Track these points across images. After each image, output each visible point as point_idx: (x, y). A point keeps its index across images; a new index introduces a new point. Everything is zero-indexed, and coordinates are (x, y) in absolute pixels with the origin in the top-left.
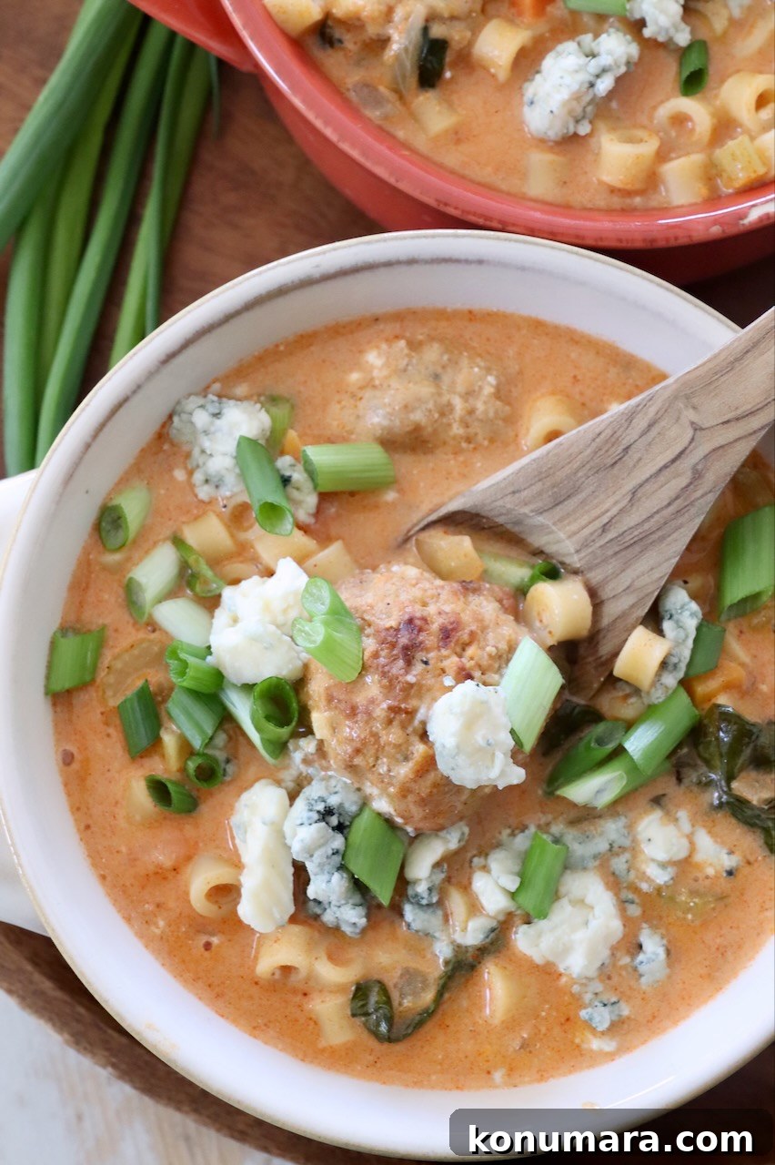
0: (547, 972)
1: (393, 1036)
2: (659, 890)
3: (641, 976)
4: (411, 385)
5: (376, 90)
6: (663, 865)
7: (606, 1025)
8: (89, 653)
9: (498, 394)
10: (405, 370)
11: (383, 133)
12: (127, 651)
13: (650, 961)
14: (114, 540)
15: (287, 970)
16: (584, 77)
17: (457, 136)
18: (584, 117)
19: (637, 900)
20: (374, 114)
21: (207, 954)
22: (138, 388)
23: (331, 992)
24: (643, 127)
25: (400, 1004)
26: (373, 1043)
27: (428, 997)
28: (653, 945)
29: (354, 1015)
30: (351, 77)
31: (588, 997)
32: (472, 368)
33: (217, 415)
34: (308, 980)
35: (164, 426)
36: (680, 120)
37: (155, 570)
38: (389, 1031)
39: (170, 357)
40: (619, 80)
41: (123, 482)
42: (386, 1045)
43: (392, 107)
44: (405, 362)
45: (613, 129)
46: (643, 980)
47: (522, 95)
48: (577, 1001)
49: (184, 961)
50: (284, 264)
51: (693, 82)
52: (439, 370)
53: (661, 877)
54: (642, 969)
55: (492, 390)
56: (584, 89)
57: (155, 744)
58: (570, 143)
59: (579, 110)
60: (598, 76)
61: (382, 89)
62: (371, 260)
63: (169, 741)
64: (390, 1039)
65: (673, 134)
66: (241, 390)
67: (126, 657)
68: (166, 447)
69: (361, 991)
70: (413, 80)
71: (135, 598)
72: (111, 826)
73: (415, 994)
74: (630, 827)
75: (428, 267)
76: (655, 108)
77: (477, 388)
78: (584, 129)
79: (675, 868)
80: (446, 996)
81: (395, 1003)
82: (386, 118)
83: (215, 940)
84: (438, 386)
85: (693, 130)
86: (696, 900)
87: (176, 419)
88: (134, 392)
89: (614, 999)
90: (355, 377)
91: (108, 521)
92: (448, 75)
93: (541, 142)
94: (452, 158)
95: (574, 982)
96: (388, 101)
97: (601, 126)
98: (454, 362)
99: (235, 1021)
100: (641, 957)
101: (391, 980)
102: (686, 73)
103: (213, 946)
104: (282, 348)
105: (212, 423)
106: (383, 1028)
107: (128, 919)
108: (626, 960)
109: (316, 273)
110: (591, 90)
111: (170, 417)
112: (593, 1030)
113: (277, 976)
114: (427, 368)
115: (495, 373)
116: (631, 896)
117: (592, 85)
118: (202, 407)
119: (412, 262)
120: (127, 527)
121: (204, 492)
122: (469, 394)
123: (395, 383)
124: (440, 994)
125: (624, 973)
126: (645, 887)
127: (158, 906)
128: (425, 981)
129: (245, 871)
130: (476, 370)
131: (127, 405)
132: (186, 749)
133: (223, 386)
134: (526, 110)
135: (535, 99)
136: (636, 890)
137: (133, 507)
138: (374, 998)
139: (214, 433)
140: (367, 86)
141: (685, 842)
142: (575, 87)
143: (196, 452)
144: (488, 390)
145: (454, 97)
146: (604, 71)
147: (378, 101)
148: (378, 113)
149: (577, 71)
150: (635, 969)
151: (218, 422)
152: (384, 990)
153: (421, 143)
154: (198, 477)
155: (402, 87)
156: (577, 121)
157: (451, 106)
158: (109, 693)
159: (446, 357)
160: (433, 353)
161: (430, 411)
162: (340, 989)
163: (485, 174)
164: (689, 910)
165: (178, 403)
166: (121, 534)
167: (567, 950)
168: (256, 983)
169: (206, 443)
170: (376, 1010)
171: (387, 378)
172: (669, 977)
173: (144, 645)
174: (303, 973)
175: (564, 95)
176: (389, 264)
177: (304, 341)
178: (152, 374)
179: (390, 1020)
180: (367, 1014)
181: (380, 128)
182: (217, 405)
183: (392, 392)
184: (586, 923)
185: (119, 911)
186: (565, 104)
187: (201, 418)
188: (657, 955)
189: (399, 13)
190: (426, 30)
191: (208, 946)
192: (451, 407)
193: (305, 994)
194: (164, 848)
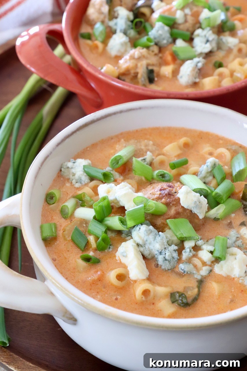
0: (229, 278)
8: (53, 229)
14: (52, 202)
18: (196, 77)
21: (116, 301)
22: (51, 153)
27: (196, 290)
29: (173, 302)
32: (145, 140)
35: (59, 173)
36: (222, 74)
39: (58, 144)
41: (51, 188)
48: (242, 285)
51: (220, 66)
58: (195, 84)
63: (91, 237)
67: (70, 226)
69: (173, 295)
70: (147, 80)
72: (73, 276)
74: (238, 232)
78: (197, 80)
83: (119, 297)
87: (62, 169)
91: (49, 198)
92: (156, 79)
95: (238, 279)
98: (139, 141)
101: (182, 290)
103: (119, 299)
105: (73, 165)
113: (144, 299)
121: (77, 186)
124: (199, 289)
138: (177, 296)
139: (75, 168)
143: (71, 176)
151: (75, 164)
152: (180, 293)
154: (74, 181)
156: (195, 79)
160: (132, 141)
162: (166, 296)
166: (54, 199)
168: (137, 303)
169: (73, 171)
180: (177, 300)
182: (74, 160)
184: (235, 258)
187: (70, 165)
189: (139, 65)
190: (147, 68)
191: (116, 299)
192: (142, 150)
193: (153, 304)
194: (93, 275)
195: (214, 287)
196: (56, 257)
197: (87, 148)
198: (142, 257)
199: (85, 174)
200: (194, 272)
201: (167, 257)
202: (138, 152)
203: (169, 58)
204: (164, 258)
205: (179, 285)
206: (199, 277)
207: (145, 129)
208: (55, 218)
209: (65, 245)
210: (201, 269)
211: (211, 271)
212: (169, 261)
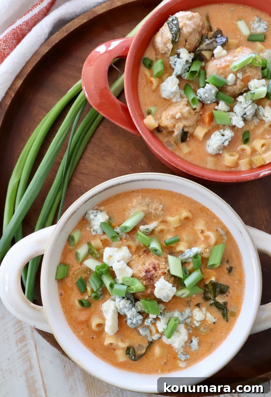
0: (170, 347)
1: (135, 359)
2: (196, 327)
3: (192, 348)
4: (142, 207)
5: (171, 143)
6: (198, 322)
7: (184, 359)
8: (66, 270)
9: (163, 210)
10: (141, 203)
11: (172, 153)
12: (78, 269)
13: (194, 345)
14: (72, 243)
15: (111, 344)
16: (222, 142)
17: (190, 153)
18: (221, 149)
19: (191, 329)
20: (170, 149)
21: (92, 340)
23: (121, 349)
24: (235, 151)
25: (137, 352)
26: (131, 361)
27: (144, 351)
28: (195, 341)
29: (126, 354)
30: (165, 140)
31: (179, 353)
32: (157, 203)
33: (96, 216)
34: (116, 346)
35: (84, 217)
36: (243, 150)
37: (83, 251)
38: (134, 358)
40: (229, 142)
41: (75, 229)
42: (134, 362)
43: (175, 147)
44: (141, 201)
45: (228, 152)
46: (192, 349)
47: (206, 143)
48: (177, 354)
49: (86, 342)
50: (113, 180)
51: (246, 141)
52: (149, 204)
53: (197, 324)
54: (192, 347)
55: (161, 209)
56: (221, 144)
57: (86, 290)
58: (217, 155)
59: (220, 148)
60: (225, 141)
61: (172, 142)
62: (134, 180)
63: (89, 289)
64: (135, 360)
65: (242, 153)
66: (102, 208)
67: (78, 271)
68: (85, 222)
69: (128, 349)
70: (180, 141)
71: (78, 257)
72: (70, 311)
73: (141, 350)
74: (192, 311)
75: (147, 181)
76: (237, 147)
77: (158, 208)
78: (221, 152)
79: (201, 322)
80: (148, 350)
81: (136, 352)
82: (173, 149)
83: (95, 337)
84: (148, 207)
85: (246, 153)
86: (205, 330)
87: (87, 215)
88: (77, 210)
89: (185, 354)
90: (130, 205)
91: (70, 239)
92: (188, 139)
93: (211, 155)
94: (189, 159)
95: (176, 349)
96: (174, 145)
97: (225, 151)
98: (153, 202)
99: (98, 357)
100: (192, 344)
101: (136, 346)
102: (244, 139)
104: (112, 198)
105: (94, 218)
106: (133, 357)
107: (74, 332)
108: (188, 344)
109: (121, 182)
110: (223, 144)
111: (86, 215)
112: (181, 360)
113: (109, 345)
114: (146, 203)
115: (162, 204)
116: (190, 328)
117: (223, 143)
118: (93, 213)
119: (143, 180)
120: (75, 241)
121: (94, 233)
122: (156, 209)
123: (138, 206)
124: (147, 349)
125: (188, 347)
126: (193, 326)
127: (82, 329)
128: (143, 348)
129: (106, 321)
130: (158, 204)
131: (75, 213)
132: (93, 291)
133: (98, 208)
134: (207, 147)
135: (210, 145)
136: (192, 327)
137: (77, 236)
138: (131, 350)
139: (95, 220)
140: (169, 142)
141: (204, 316)
142: (219, 144)
143: (91, 224)
144: (160, 209)
145: (189, 144)
146: (226, 140)
147: (171, 146)
148: (171, 148)
149: (220, 140)
150: (190, 346)
151: (96, 218)
152: (134, 349)
153: (182, 155)
154: (92, 230)
155: (177, 142)
156: (219, 150)
157: (189, 146)
158: (74, 279)
159: (151, 200)
160: (147, 200)
161: (146, 213)
162: (123, 349)
163: (197, 162)
164: (203, 332)
165: (87, 211)
166: (74, 242)
167: (174, 342)
168: (104, 347)
169: (93, 222)
170: (132, 353)
171: (136, 205)
172: (199, 349)
173: (82, 269)
174: (115, 345)
175: (217, 145)
176: (138, 180)
177: (118, 197)
178: (81, 206)
179: (135, 356)
180: (129, 354)
181: (172, 152)
182: (96, 213)
183: (137, 209)
184: (179, 336)
185: (72, 331)
186: (217, 147)
187: (92, 216)
188: (195, 344)
189: (177, 126)
190: (183, 130)
191: (93, 338)
192: (151, 213)
193: (114, 350)
194: (83, 316)
195: (157, 350)
196: (63, 292)
197: (111, 197)
198: (118, 316)
199: (101, 229)
200: (149, 336)
201: (133, 322)
202: (148, 214)
203: (207, 119)
204: (132, 322)
205: (135, 341)
206: (150, 340)
207: (162, 190)
208: (71, 257)
209: (71, 284)
210: (154, 335)
211: (160, 338)
212: (134, 325)
